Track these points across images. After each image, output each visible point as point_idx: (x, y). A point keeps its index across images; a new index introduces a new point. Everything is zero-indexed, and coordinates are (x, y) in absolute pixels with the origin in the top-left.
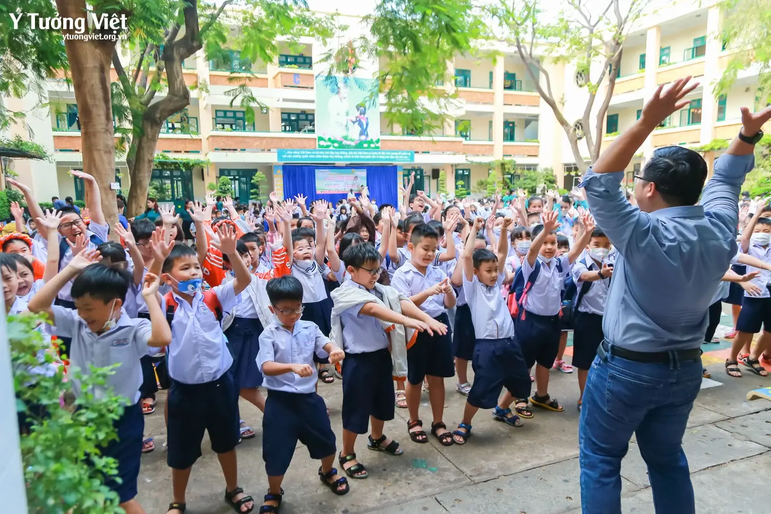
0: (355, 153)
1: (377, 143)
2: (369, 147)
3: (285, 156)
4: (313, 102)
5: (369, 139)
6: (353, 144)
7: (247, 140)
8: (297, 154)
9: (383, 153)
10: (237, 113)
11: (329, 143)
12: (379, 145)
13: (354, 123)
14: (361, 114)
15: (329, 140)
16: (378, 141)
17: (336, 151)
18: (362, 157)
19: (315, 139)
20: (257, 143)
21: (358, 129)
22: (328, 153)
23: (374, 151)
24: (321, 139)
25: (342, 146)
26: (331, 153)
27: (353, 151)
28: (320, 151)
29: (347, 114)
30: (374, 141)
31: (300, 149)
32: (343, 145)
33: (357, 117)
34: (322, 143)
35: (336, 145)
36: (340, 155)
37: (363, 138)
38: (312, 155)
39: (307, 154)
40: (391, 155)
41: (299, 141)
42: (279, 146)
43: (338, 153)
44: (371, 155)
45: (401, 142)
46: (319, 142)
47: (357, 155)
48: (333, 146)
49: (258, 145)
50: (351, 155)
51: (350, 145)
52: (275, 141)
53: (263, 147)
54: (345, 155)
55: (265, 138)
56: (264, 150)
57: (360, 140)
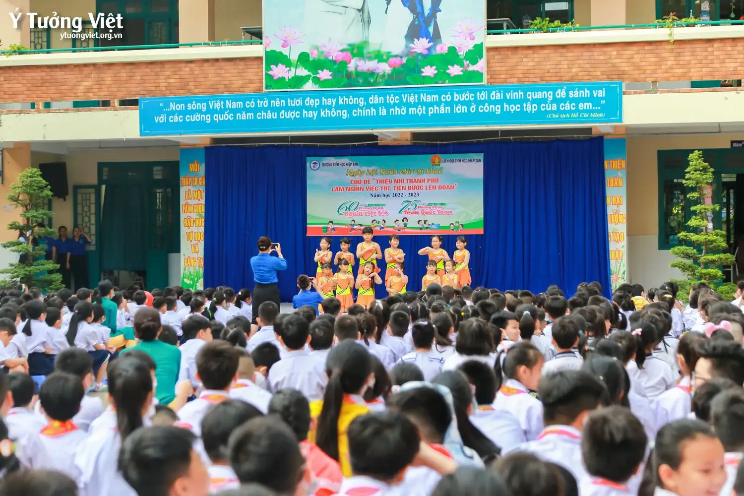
0: (392, 99)
1: (474, 62)
2: (442, 75)
3: (162, 119)
5: (441, 48)
6: (385, 68)
7: (59, 75)
8: (200, 111)
9: (496, 95)
11: (302, 72)
12: (481, 65)
15: (304, 58)
16: (475, 54)
17: (328, 94)
18: (420, 111)
19: (260, 58)
20: (88, 83)
22: (298, 102)
23: (461, 90)
24: (274, 58)
25: (344, 78)
26: (309, 102)
27: (382, 93)
28: (271, 96)
30: (462, 54)
31: (216, 92)
32: (349, 75)
34: (279, 71)
35: (325, 75)
36: (338, 107)
37: (421, 45)
38: (248, 110)
39: (232, 111)
40: (526, 100)
41: (210, 69)
42: (150, 86)
43: (331, 102)
44: (450, 104)
45: (570, 55)
46: (268, 68)
47: (399, 105)
48: (317, 80)
49: (88, 90)
50: (376, 106)
51: (372, 73)
52: (139, 73)
53: (103, 96)
54: (356, 106)
55: (110, 65)
56: (106, 104)
57: (409, 53)
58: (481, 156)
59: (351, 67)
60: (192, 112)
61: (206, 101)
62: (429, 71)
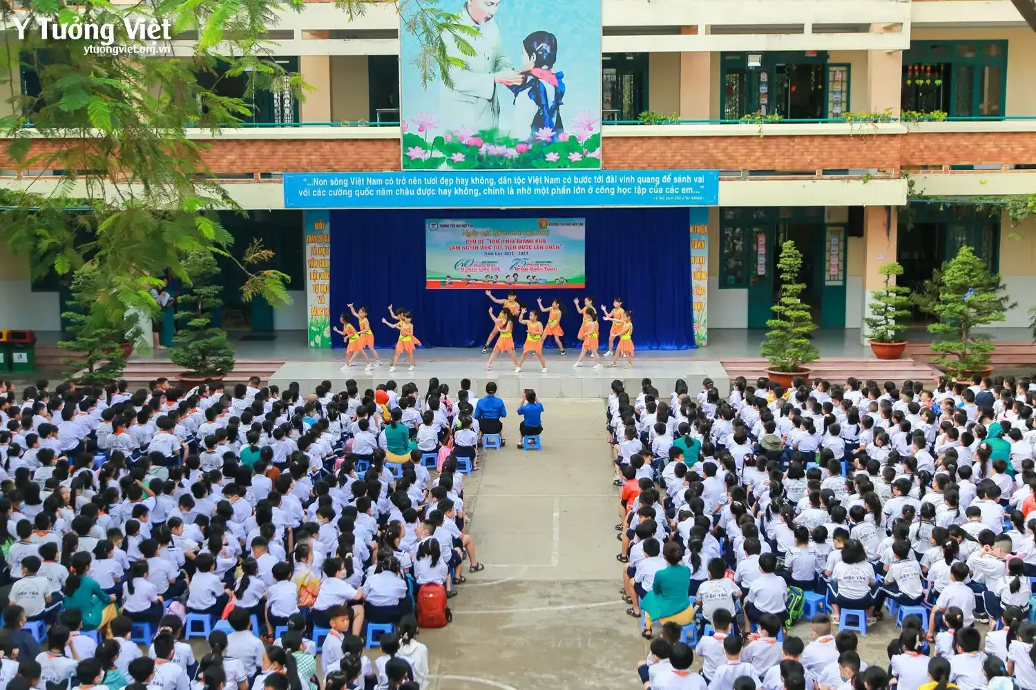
0: (519, 180)
1: (592, 150)
2: (563, 162)
3: (306, 193)
5: (562, 138)
6: (513, 153)
8: (342, 187)
9: (611, 179)
11: (438, 154)
12: (597, 153)
13: (516, 90)
14: (538, 65)
15: (439, 142)
16: (594, 142)
17: (461, 175)
18: (544, 191)
19: (398, 140)
20: (231, 157)
21: (527, 106)
22: (434, 181)
23: (580, 174)
24: (411, 141)
25: (483, 163)
26: (444, 181)
27: (510, 175)
28: (410, 175)
29: (496, 66)
30: (582, 142)
31: (356, 169)
32: (480, 159)
33: (526, 74)
34: (416, 153)
35: (459, 157)
36: (470, 186)
37: (545, 134)
38: (389, 187)
39: (372, 187)
40: (636, 184)
41: (351, 150)
42: (293, 162)
43: (463, 181)
44: (572, 185)
45: (674, 145)
46: (406, 150)
47: (526, 185)
48: (451, 162)
49: (232, 163)
50: (505, 186)
51: (501, 157)
52: (281, 149)
53: (248, 168)
54: (486, 186)
55: (252, 141)
56: (251, 175)
57: (535, 140)
58: (583, 221)
59: (483, 151)
60: (334, 188)
61: (347, 177)
62: (552, 157)
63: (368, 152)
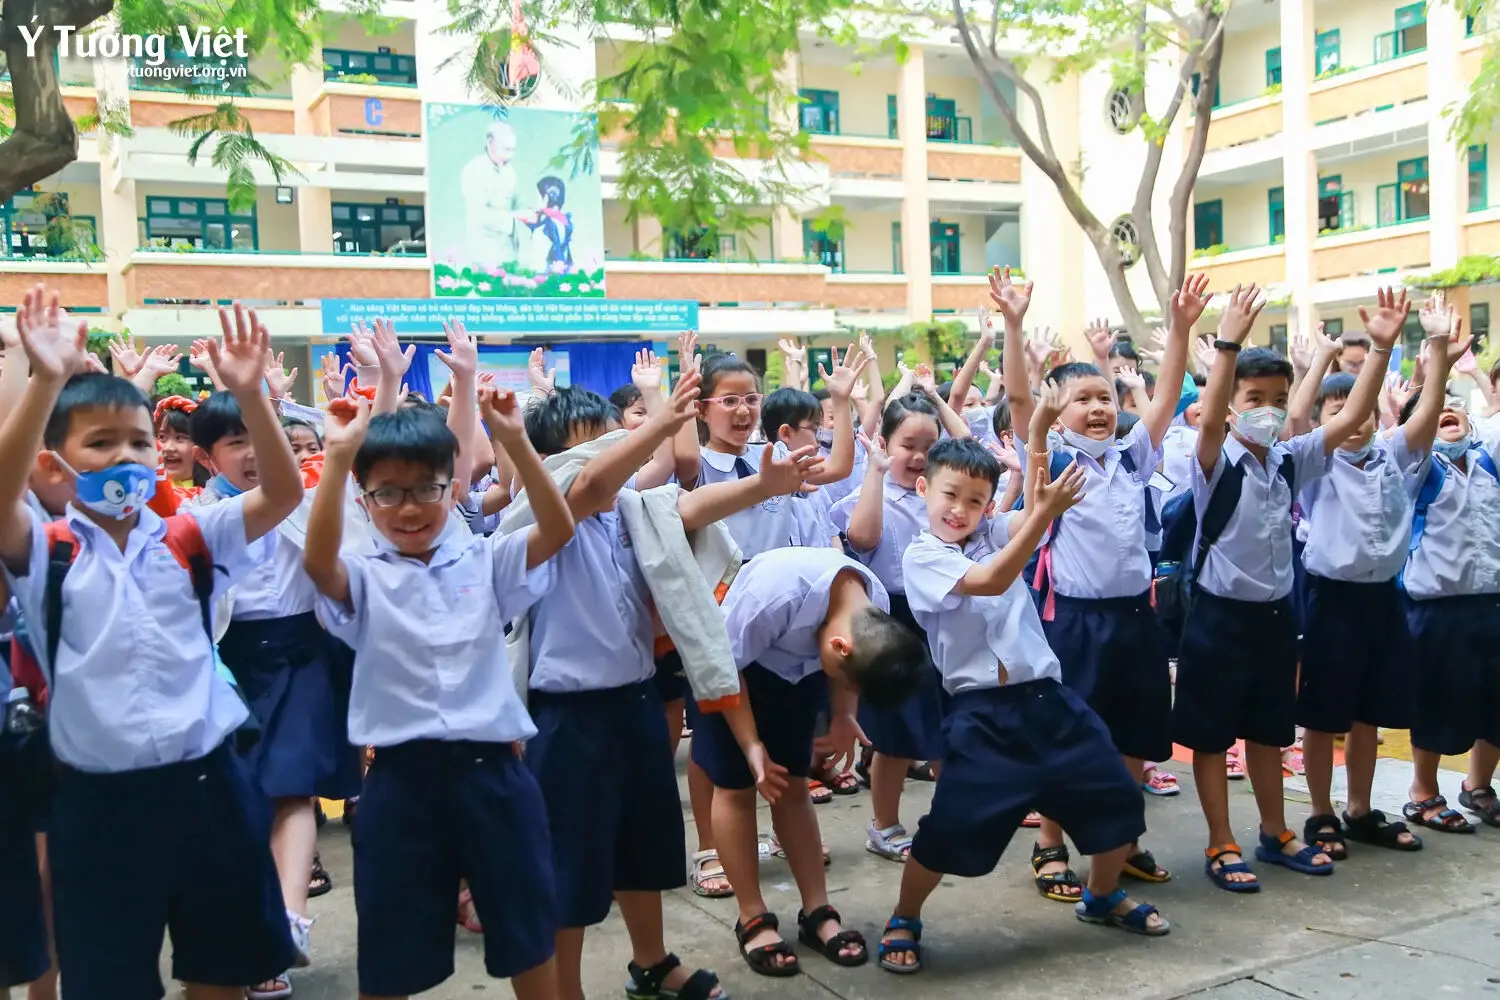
0: (538, 308)
1: (598, 282)
2: (575, 291)
3: (343, 319)
4: (419, 172)
5: (574, 270)
6: (532, 284)
7: (237, 275)
8: (377, 313)
9: (614, 308)
10: (208, 205)
11: (466, 283)
12: (602, 285)
13: (532, 227)
14: (551, 204)
15: (466, 273)
16: (598, 276)
17: (488, 303)
18: (558, 318)
19: (428, 271)
20: (265, 284)
21: (541, 243)
22: (463, 308)
23: (589, 303)
24: (441, 271)
25: (501, 290)
26: (472, 308)
27: (530, 303)
28: (441, 302)
29: (514, 204)
30: (589, 275)
31: (390, 297)
32: (504, 288)
33: (540, 214)
34: (446, 282)
35: (485, 286)
36: (496, 313)
37: (558, 267)
38: (420, 314)
39: (406, 313)
40: (634, 312)
41: (382, 278)
43: (490, 309)
44: (581, 313)
45: (660, 279)
46: (437, 279)
47: (544, 313)
48: (478, 291)
50: (526, 314)
51: (522, 287)
52: (315, 277)
53: (281, 296)
54: (510, 313)
55: (287, 269)
56: (284, 303)
57: (550, 273)
59: (506, 281)
60: (371, 314)
61: (383, 304)
62: (565, 287)
63: (400, 282)
